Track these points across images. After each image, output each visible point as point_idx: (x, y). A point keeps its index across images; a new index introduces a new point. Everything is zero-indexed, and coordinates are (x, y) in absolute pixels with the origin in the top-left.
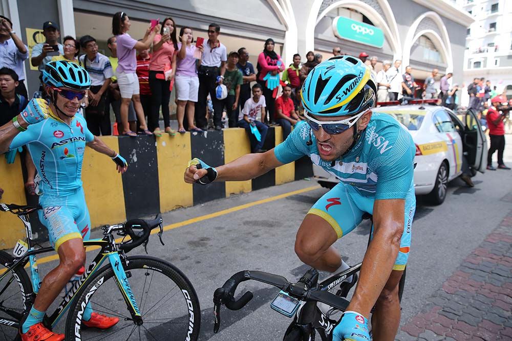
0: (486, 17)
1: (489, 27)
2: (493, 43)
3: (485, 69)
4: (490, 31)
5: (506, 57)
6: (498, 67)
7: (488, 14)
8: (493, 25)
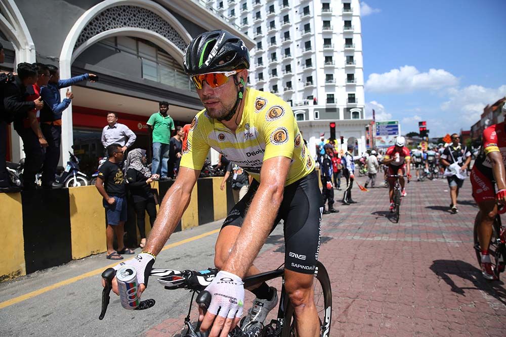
0: (302, 71)
1: (306, 81)
2: (312, 96)
3: (307, 121)
4: (307, 84)
5: (325, 110)
6: (318, 120)
7: (304, 68)
8: (310, 79)
